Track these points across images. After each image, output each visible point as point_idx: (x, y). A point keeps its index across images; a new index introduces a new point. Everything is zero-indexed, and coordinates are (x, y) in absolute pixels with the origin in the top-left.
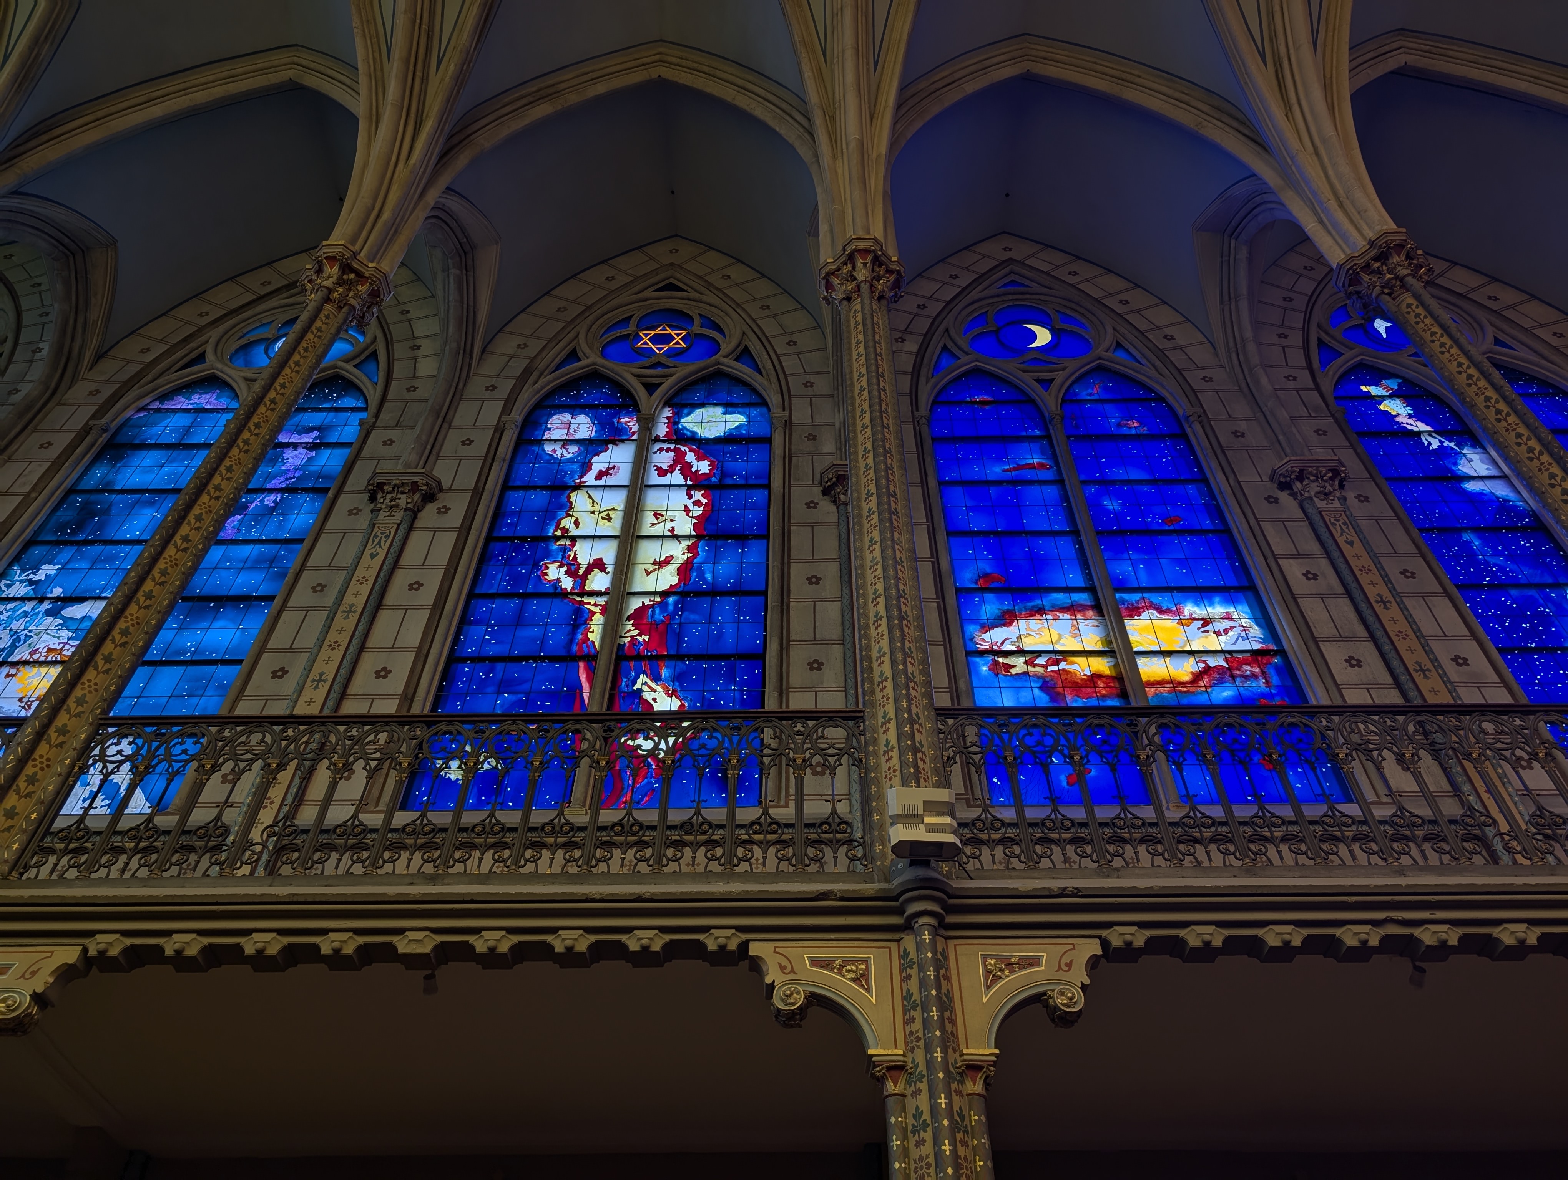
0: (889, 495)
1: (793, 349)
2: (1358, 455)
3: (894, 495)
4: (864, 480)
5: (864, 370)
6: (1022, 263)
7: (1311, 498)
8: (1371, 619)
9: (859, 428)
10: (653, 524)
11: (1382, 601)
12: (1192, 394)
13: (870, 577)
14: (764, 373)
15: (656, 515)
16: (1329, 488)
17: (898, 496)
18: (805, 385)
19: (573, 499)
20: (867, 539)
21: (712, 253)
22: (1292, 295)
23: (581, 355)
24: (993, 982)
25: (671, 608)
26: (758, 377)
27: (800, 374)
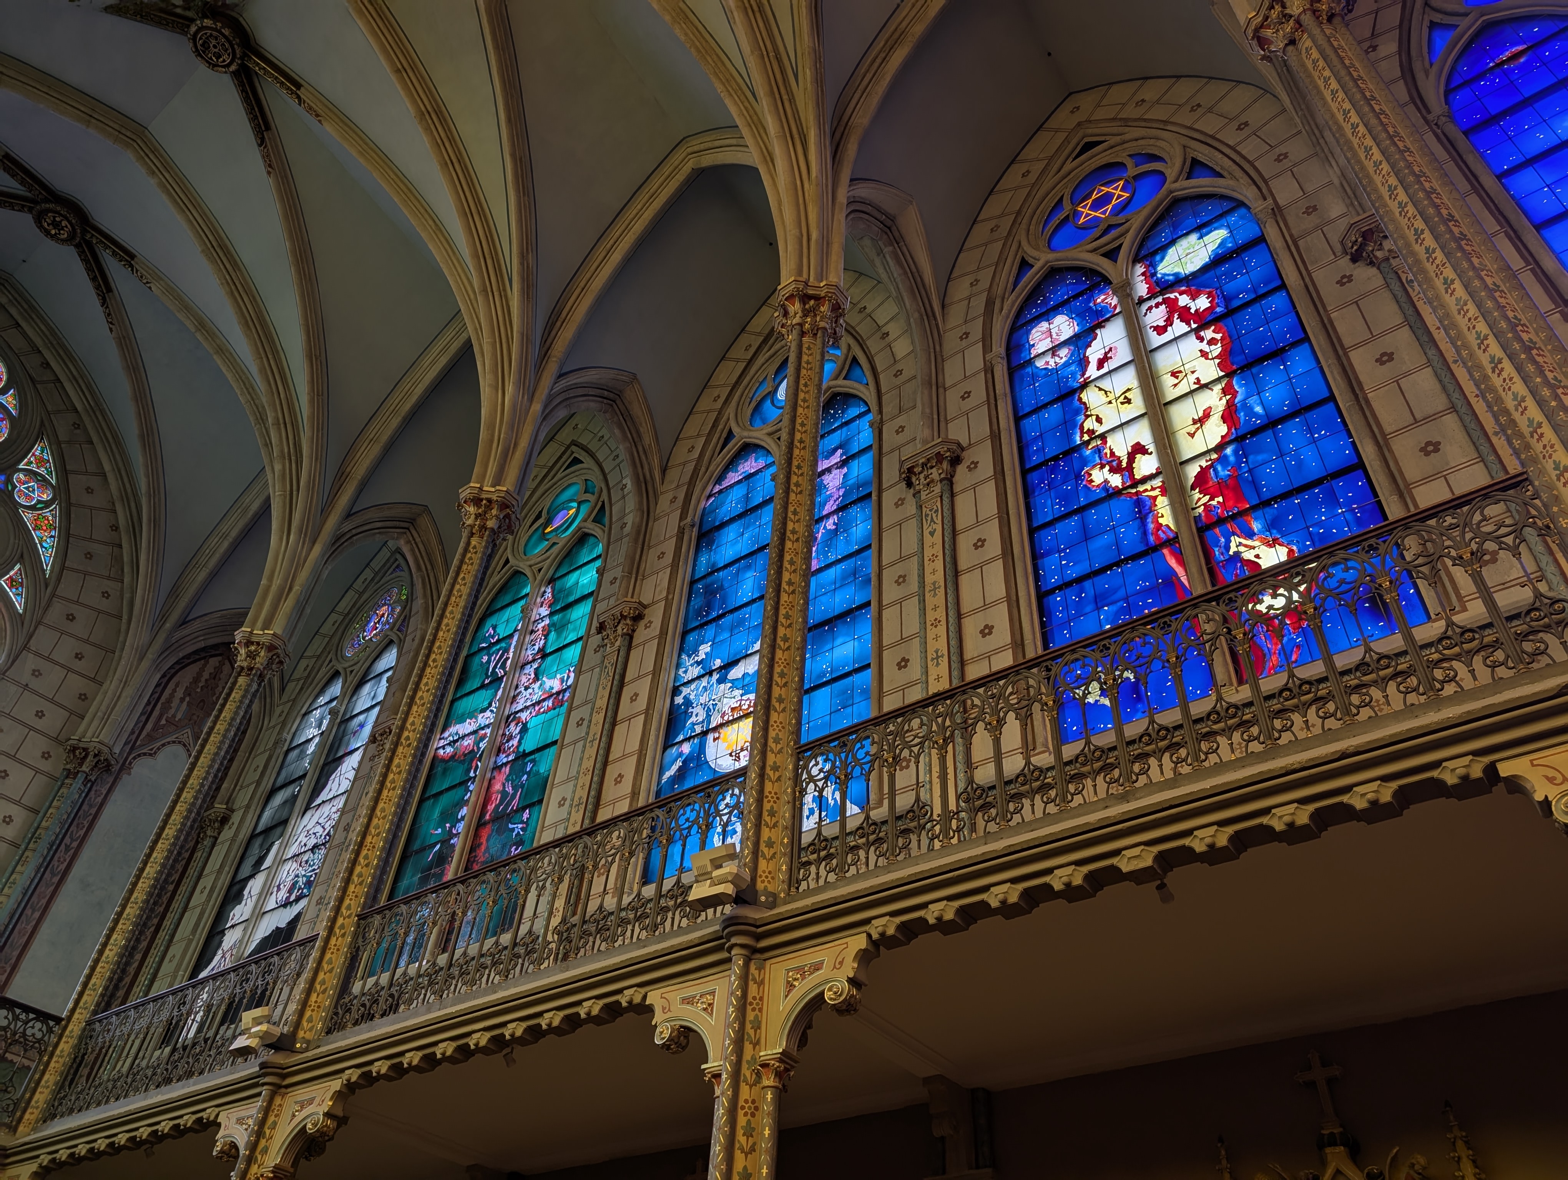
0: (1445, 222)
1: (1247, 131)
3: (1451, 217)
4: (1404, 222)
5: (1347, 105)
9: (1371, 170)
10: (1175, 385)
13: (1462, 322)
14: (1225, 174)
15: (1174, 374)
17: (1457, 217)
18: (1278, 160)
19: (1085, 399)
20: (1439, 283)
21: (1115, 88)
23: (1031, 261)
25: (1232, 459)
26: (1220, 181)
27: (1267, 152)
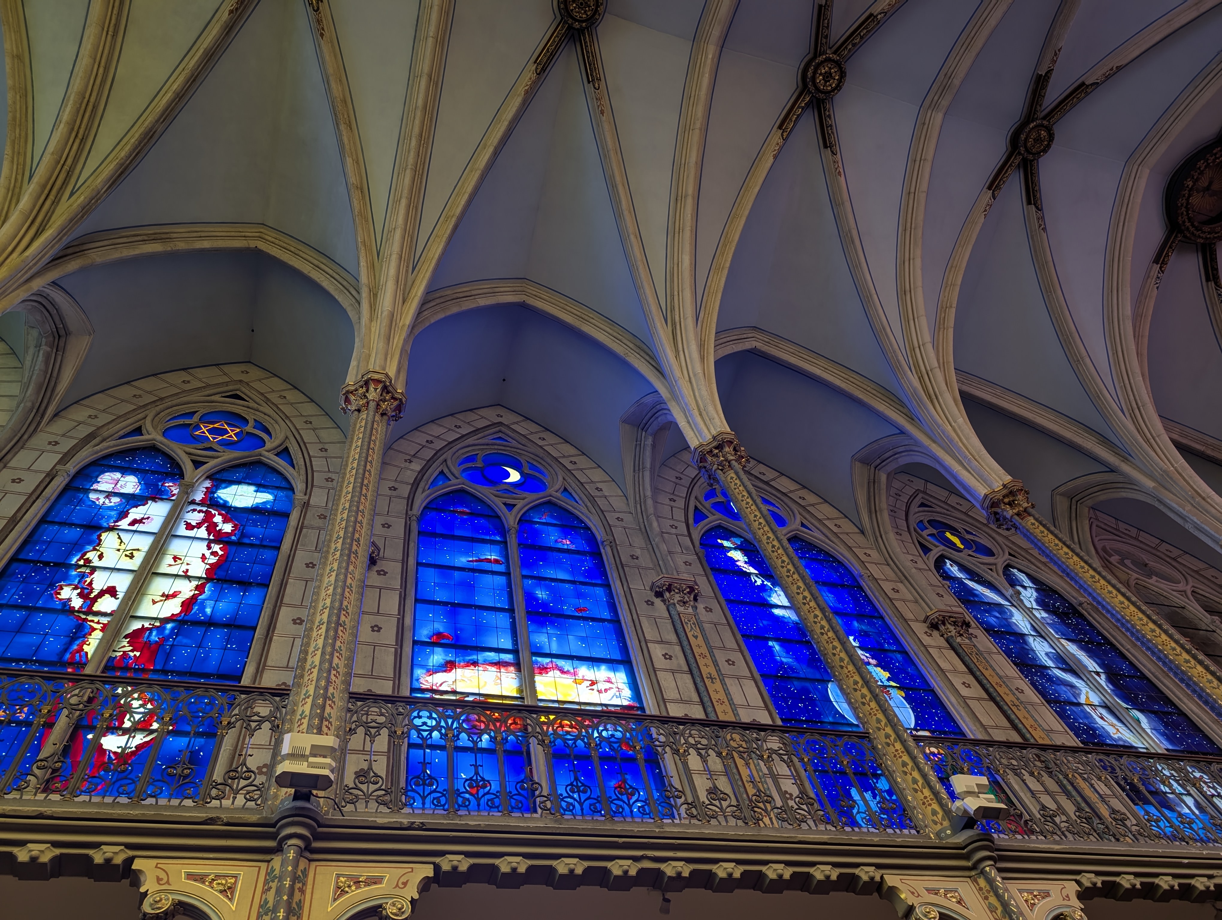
1: (323, 454)
2: (709, 581)
4: (337, 528)
6: (508, 426)
7: (674, 604)
8: (702, 689)
9: (343, 494)
10: (170, 565)
11: (711, 678)
12: (608, 528)
13: (323, 594)
14: (296, 467)
15: (175, 558)
16: (686, 599)
18: (327, 480)
19: (103, 538)
20: (328, 568)
21: (276, 379)
22: (682, 476)
23: (144, 431)
24: (340, 896)
25: (167, 632)
26: (290, 469)
27: (325, 472)
